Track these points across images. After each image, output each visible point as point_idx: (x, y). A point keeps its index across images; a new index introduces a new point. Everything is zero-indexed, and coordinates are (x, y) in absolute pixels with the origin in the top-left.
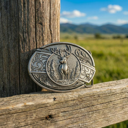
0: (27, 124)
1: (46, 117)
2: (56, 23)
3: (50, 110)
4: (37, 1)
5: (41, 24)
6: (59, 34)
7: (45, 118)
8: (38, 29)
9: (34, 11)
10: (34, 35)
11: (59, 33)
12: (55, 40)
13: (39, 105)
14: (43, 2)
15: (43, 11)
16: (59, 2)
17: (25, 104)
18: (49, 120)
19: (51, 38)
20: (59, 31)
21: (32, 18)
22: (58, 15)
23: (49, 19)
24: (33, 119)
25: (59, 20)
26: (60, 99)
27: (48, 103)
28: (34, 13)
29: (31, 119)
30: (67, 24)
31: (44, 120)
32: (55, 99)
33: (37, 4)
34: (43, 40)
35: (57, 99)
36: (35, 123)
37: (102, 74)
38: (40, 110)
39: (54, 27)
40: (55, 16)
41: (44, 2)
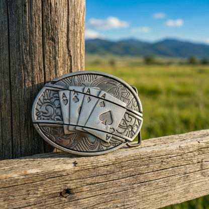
0: (29, 204)
1: (61, 193)
2: (79, 39)
3: (67, 180)
4: (45, 1)
5: (53, 40)
6: (84, 57)
7: (59, 195)
8: (48, 48)
9: (41, 19)
10: (41, 59)
11: (84, 55)
12: (77, 66)
13: (48, 173)
14: (56, 3)
15: (56, 19)
16: (84, 4)
17: (26, 172)
18: (66, 197)
19: (69, 64)
20: (83, 52)
21: (37, 30)
22: (82, 25)
23: (66, 32)
24: (39, 195)
25: (83, 34)
26: (84, 164)
27: (64, 171)
28: (41, 22)
29: (35, 195)
30: (97, 40)
31: (56, 197)
32: (77, 164)
33: (46, 7)
34: (56, 66)
35: (80, 165)
36: (41, 203)
37: (155, 124)
38: (50, 181)
39: (75, 45)
40: (76, 26)
41: (58, 4)
